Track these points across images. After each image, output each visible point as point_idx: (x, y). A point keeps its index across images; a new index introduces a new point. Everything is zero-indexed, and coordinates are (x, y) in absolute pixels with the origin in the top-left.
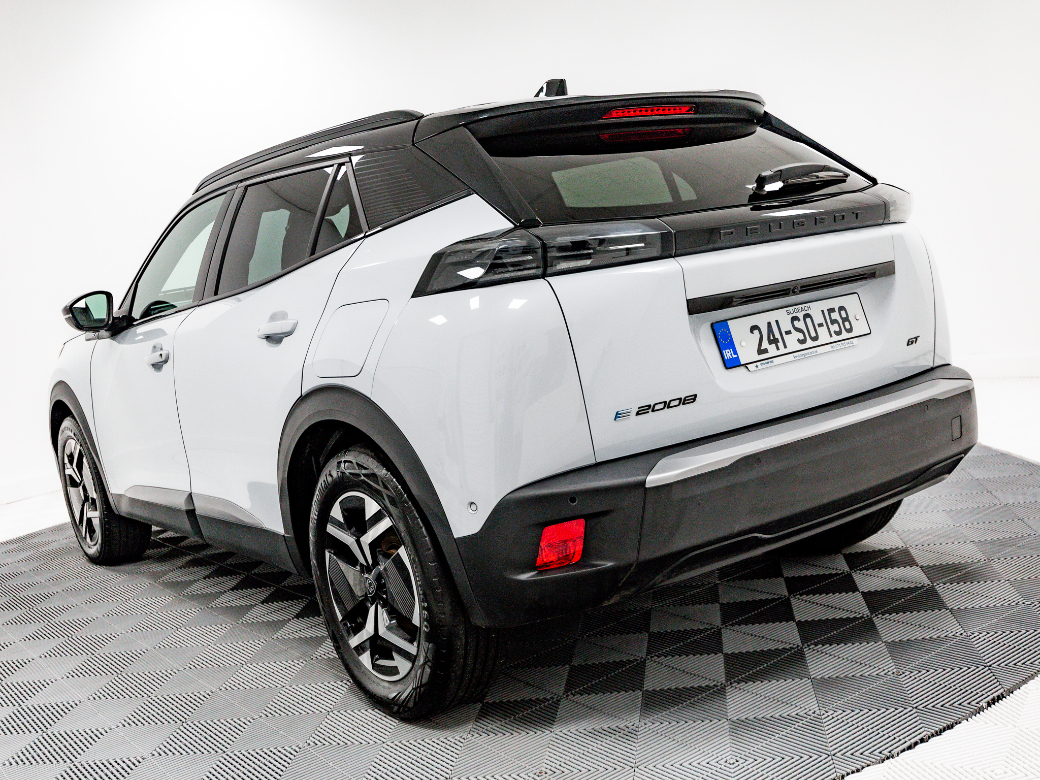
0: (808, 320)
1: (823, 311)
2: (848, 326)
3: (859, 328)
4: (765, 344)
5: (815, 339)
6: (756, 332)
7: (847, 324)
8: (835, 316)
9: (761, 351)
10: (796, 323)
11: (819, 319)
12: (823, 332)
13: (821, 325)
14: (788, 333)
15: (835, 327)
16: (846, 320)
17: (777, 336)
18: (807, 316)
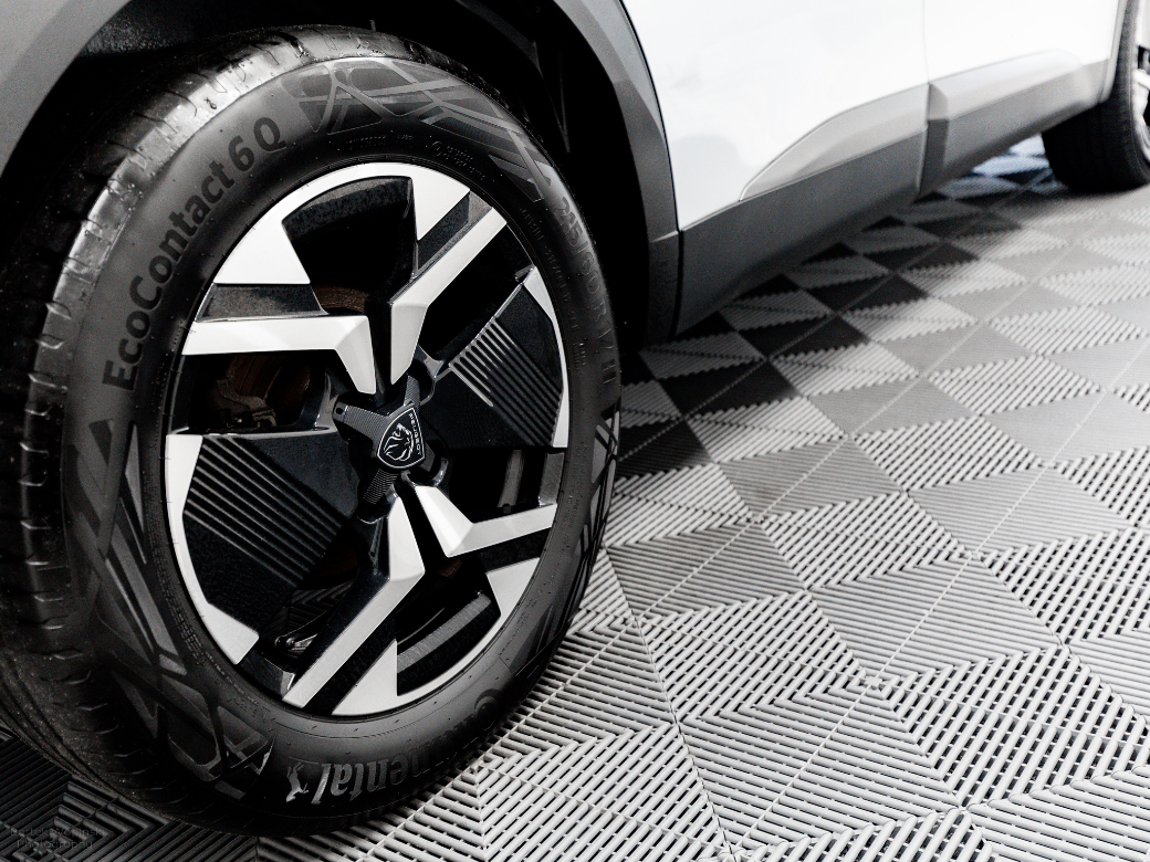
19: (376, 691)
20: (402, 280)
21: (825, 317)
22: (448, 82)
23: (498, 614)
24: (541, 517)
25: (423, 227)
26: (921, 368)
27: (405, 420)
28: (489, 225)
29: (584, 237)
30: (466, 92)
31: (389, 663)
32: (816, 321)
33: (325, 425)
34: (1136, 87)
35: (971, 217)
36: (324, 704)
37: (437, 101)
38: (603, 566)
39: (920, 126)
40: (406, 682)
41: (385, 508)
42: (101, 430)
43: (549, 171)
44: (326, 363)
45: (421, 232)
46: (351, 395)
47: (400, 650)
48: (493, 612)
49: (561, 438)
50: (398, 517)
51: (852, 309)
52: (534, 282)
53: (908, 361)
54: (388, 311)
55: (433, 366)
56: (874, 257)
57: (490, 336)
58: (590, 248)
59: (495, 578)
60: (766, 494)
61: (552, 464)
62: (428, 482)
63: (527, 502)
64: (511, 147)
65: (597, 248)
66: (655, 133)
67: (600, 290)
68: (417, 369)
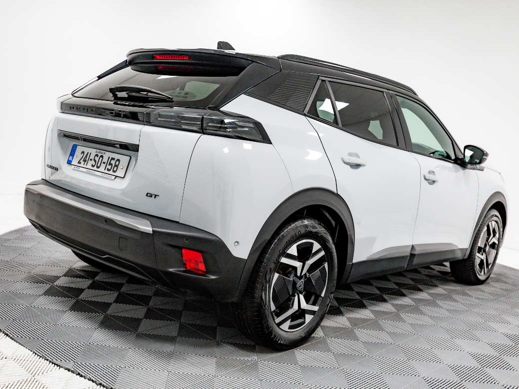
0: (101, 158)
1: (109, 157)
2: (115, 169)
3: (120, 173)
4: (82, 161)
5: (98, 167)
6: (83, 154)
7: (116, 168)
8: (113, 162)
9: (79, 163)
10: (96, 157)
11: (105, 160)
12: (103, 166)
13: (104, 163)
14: (91, 160)
15: (109, 167)
16: (117, 166)
17: (87, 159)
18: (102, 156)
19: (285, 326)
20: (308, 259)
21: (378, 294)
22: (323, 229)
23: (305, 323)
24: (316, 308)
25: (314, 251)
26: (398, 311)
27: (302, 282)
28: (322, 253)
29: (336, 259)
30: (326, 232)
31: (288, 323)
32: (376, 294)
33: (291, 279)
34: (476, 257)
35: (425, 280)
36: (279, 325)
37: (321, 232)
38: (319, 329)
39: (408, 254)
40: (290, 327)
41: (295, 296)
42: (271, 269)
43: (333, 246)
44: (295, 268)
45: (313, 252)
46: (296, 275)
47: (291, 322)
48: (304, 322)
49: (323, 295)
50: (296, 298)
51: (386, 294)
52: (326, 265)
53: (396, 309)
54: (305, 263)
55: (308, 274)
56: (395, 283)
57: (317, 272)
58: (336, 262)
59: (307, 316)
60: (356, 325)
61: (320, 299)
62: (301, 294)
63: (314, 304)
64: (329, 241)
65: (338, 262)
66: (353, 244)
67: (336, 270)
68: (305, 274)
